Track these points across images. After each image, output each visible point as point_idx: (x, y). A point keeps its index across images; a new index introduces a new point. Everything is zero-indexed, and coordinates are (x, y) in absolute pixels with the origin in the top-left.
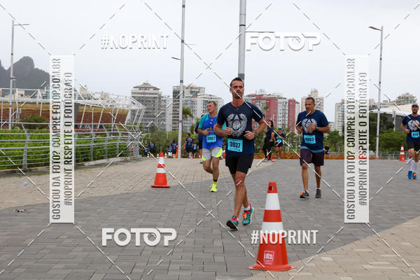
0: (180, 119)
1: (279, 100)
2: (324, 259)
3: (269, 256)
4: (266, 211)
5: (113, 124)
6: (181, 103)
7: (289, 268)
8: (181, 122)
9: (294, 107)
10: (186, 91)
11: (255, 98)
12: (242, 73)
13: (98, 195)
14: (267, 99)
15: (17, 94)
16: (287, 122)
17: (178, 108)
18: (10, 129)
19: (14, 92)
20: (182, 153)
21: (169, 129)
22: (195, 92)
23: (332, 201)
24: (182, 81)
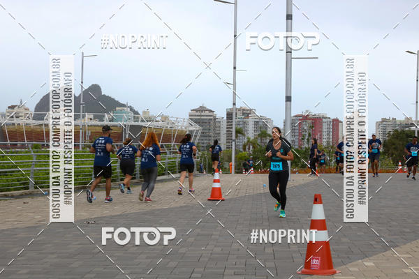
0: (234, 138)
1: (324, 120)
2: (366, 264)
3: (316, 262)
4: (313, 221)
5: (173, 144)
6: (234, 124)
7: (334, 273)
8: (234, 141)
9: (338, 126)
10: (238, 112)
11: (301, 118)
12: (289, 95)
13: (160, 208)
14: (313, 119)
15: (86, 118)
16: (331, 140)
17: (232, 128)
18: (81, 149)
19: (84, 117)
20: (235, 169)
21: (223, 147)
22: (247, 113)
23: (374, 211)
24: (234, 104)
